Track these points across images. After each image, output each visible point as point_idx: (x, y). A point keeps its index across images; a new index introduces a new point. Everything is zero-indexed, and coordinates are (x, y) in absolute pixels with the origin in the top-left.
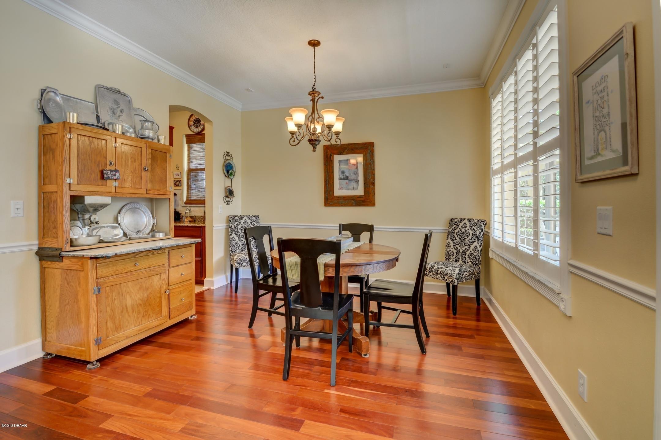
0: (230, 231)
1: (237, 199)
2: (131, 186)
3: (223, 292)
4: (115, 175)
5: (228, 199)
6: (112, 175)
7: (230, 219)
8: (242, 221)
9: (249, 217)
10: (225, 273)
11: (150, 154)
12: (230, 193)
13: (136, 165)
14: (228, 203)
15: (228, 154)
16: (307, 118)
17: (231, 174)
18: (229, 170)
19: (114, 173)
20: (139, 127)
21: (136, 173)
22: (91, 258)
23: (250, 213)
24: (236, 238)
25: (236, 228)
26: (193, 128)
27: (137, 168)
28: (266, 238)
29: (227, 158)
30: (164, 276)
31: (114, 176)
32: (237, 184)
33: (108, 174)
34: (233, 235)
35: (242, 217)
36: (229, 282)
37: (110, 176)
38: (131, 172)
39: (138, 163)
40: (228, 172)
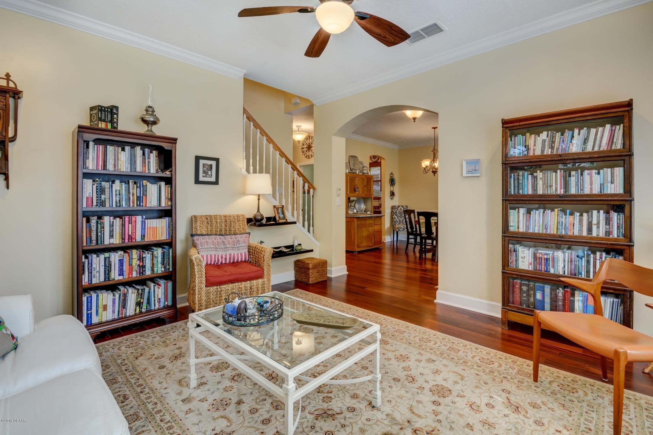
0: (392, 214)
1: (396, 197)
3: (390, 243)
5: (392, 197)
7: (393, 208)
8: (399, 209)
9: (402, 207)
10: (390, 235)
12: (392, 194)
14: (392, 199)
15: (392, 174)
16: (431, 162)
17: (394, 184)
18: (392, 182)
20: (361, 168)
22: (356, 217)
23: (403, 205)
24: (396, 217)
25: (396, 212)
26: (372, 159)
28: (412, 215)
29: (392, 175)
30: (373, 228)
32: (396, 189)
33: (356, 189)
34: (395, 216)
35: (399, 206)
36: (392, 240)
40: (392, 183)
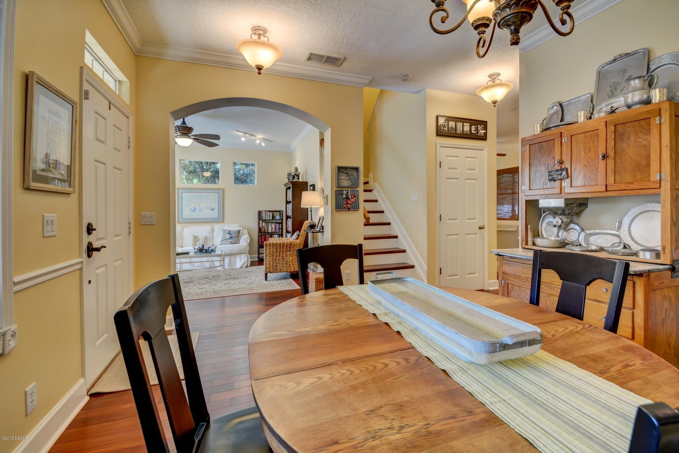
2: (585, 183)
4: (561, 174)
6: (557, 175)
11: (612, 133)
13: (591, 156)
19: (560, 172)
21: (590, 166)
27: (593, 159)
31: (559, 176)
37: (555, 176)
38: (584, 165)
39: (594, 151)
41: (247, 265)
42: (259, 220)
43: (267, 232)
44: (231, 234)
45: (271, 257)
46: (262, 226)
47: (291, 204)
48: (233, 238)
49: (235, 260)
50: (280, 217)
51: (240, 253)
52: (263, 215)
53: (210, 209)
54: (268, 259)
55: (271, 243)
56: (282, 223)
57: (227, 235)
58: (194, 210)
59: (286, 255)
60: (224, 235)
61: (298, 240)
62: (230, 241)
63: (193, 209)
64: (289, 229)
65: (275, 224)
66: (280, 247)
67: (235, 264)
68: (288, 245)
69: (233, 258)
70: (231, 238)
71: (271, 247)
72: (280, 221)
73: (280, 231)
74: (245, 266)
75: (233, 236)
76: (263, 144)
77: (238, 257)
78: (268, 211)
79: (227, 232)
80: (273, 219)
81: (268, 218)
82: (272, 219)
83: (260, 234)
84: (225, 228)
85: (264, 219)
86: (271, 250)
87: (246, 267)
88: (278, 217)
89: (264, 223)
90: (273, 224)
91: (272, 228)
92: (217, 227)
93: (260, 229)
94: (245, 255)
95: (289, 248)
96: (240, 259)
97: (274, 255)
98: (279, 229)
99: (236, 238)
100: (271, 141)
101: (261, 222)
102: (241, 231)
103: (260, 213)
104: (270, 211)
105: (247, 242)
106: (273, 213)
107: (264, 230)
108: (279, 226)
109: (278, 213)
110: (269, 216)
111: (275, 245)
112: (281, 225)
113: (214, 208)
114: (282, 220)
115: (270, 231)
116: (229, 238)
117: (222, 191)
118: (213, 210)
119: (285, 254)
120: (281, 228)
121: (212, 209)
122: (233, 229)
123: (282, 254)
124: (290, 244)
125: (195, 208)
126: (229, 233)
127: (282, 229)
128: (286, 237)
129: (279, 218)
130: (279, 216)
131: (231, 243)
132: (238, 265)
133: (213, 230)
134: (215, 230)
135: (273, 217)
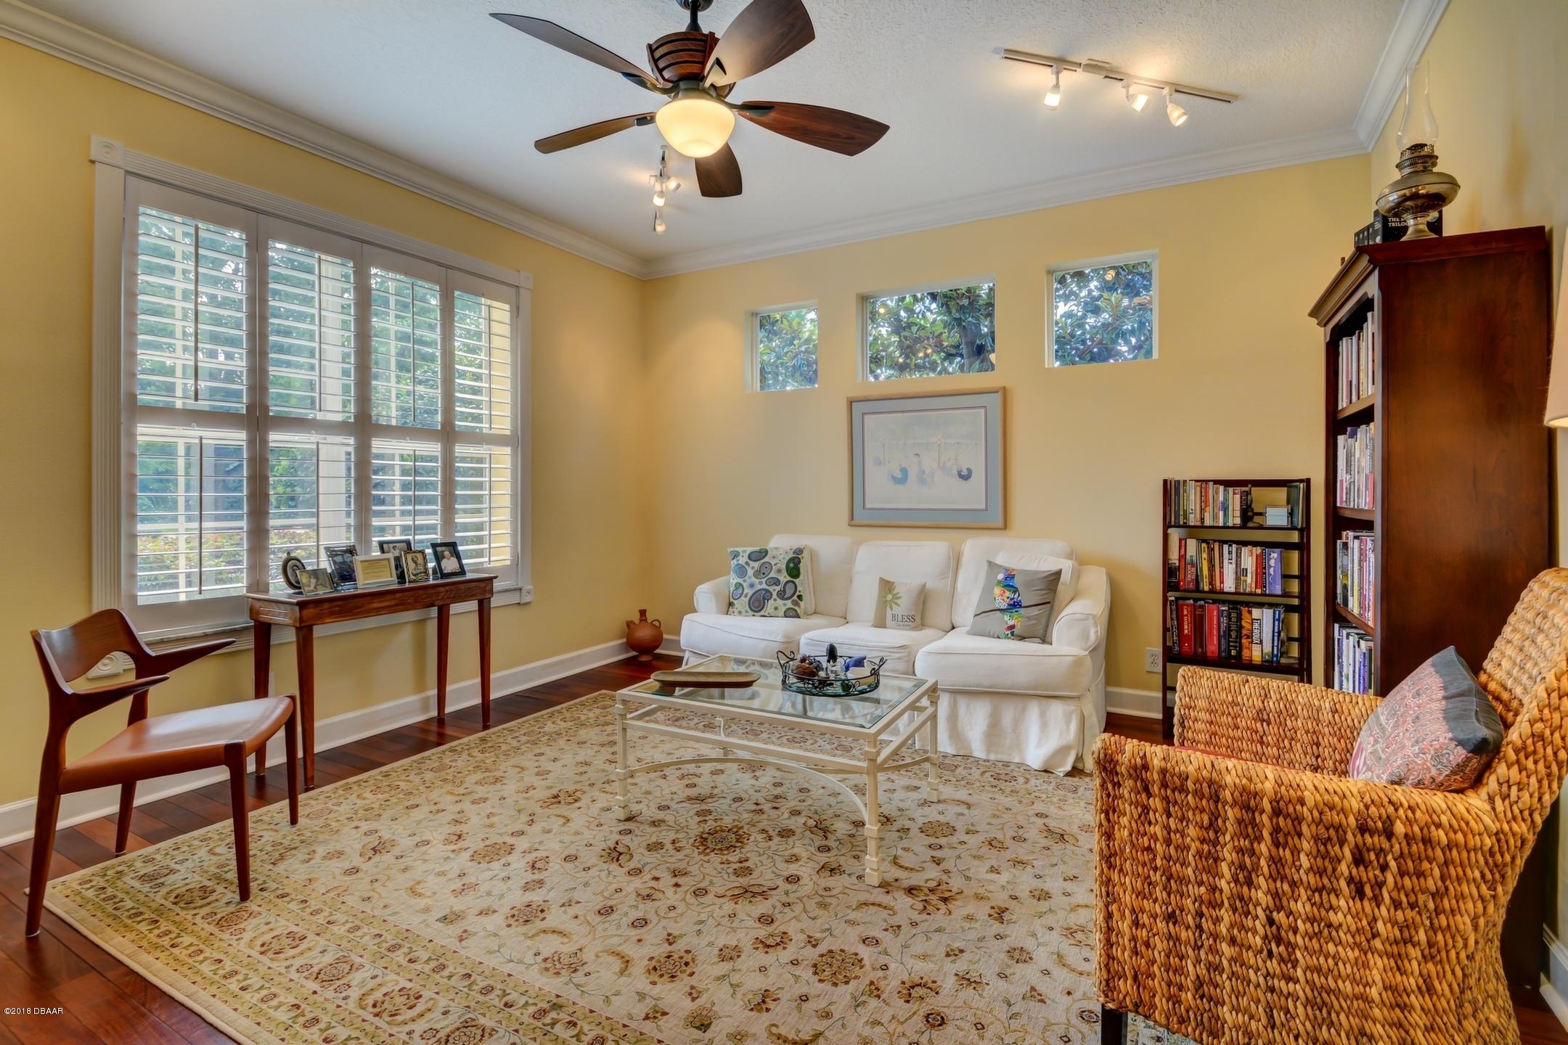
41: (1079, 758)
42: (1167, 526)
43: (1212, 591)
44: (1015, 590)
45: (1159, 893)
46: (1182, 557)
47: (1370, 434)
48: (1022, 611)
49: (1018, 723)
50: (1291, 514)
51: (1045, 694)
52: (1191, 500)
53: (955, 472)
54: (1127, 898)
55: (1156, 763)
56: (1303, 548)
57: (997, 591)
58: (902, 479)
59: (1323, 928)
60: (987, 591)
61: (1476, 801)
62: (1008, 620)
63: (899, 475)
64: (1354, 605)
65: (1258, 550)
66: (1248, 827)
67: (1018, 744)
68: (1338, 828)
69: (1008, 713)
70: (1015, 605)
71: (1156, 803)
72: (1295, 537)
73: (1295, 587)
74: (1068, 767)
75: (1026, 599)
76: (1177, 117)
77: (1034, 710)
78: (1217, 482)
79: (1001, 576)
80: (1244, 526)
81: (1215, 517)
82: (1238, 521)
83: (1172, 597)
84: (999, 560)
85: (1193, 520)
86: (1157, 830)
87: (1069, 774)
88: (1276, 516)
89: (1192, 545)
90: (1245, 550)
91: (1240, 573)
92: (974, 548)
93: (1171, 576)
94: (1071, 707)
95: (1359, 860)
96: (1044, 726)
97: (1182, 880)
98: (1286, 577)
99: (1035, 611)
100: (1225, 99)
101: (1175, 534)
102: (1065, 577)
103: (1171, 491)
104: (1227, 484)
105: (1087, 638)
106: (1248, 493)
107: (1190, 576)
108: (1284, 562)
109: (1282, 493)
110: (1225, 509)
111: (1199, 794)
112: (1295, 555)
113: (969, 471)
114: (1305, 530)
115: (1229, 585)
116: (1004, 606)
117: (999, 396)
118: (965, 476)
119: (1301, 907)
120: (1295, 571)
121: (965, 473)
122: (1033, 566)
123: (1276, 895)
124: (1363, 829)
125: (905, 471)
126: (1009, 582)
127: (1305, 578)
128: (1329, 683)
129: (1283, 521)
130: (1284, 512)
131: (1012, 633)
132: (1035, 755)
133: (955, 562)
134: (965, 560)
135: (1248, 514)
